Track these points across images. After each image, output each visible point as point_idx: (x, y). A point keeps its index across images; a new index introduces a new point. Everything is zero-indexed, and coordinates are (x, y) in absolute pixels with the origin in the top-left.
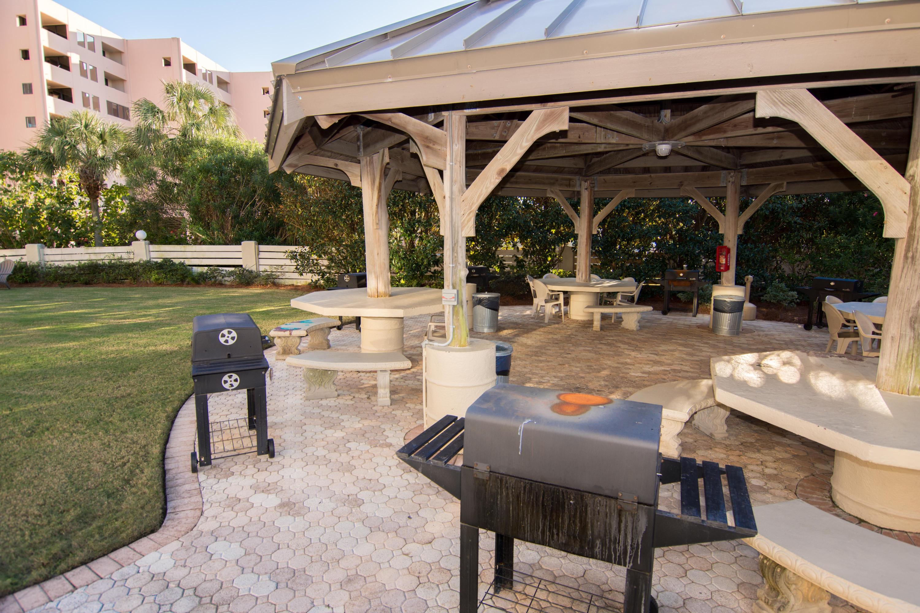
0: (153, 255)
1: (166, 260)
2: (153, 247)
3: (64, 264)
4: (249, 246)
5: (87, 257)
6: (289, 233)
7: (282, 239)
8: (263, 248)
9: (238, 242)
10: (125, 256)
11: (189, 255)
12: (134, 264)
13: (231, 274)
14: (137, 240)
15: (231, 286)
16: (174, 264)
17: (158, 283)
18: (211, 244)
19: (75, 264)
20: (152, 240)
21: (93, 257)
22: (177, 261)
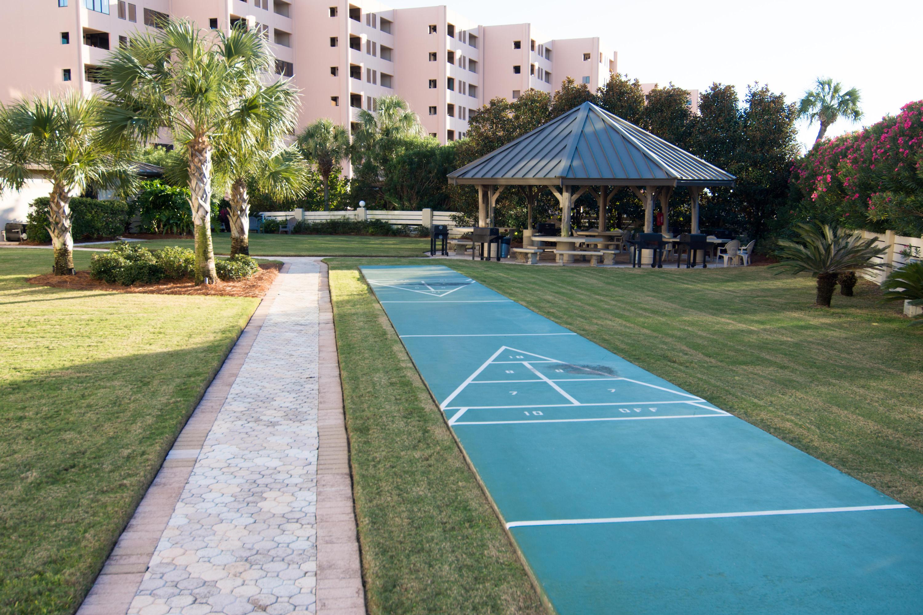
0: (369, 217)
1: (378, 220)
2: (369, 212)
3: (319, 221)
4: (427, 211)
5: (329, 218)
6: (452, 203)
7: (447, 207)
8: (435, 213)
9: (420, 209)
10: (352, 217)
11: (390, 217)
12: (359, 222)
13: (415, 230)
14: (360, 207)
15: (415, 237)
16: (382, 223)
17: (372, 234)
18: (403, 210)
19: (324, 221)
20: (368, 207)
21: (333, 218)
22: (384, 221)
